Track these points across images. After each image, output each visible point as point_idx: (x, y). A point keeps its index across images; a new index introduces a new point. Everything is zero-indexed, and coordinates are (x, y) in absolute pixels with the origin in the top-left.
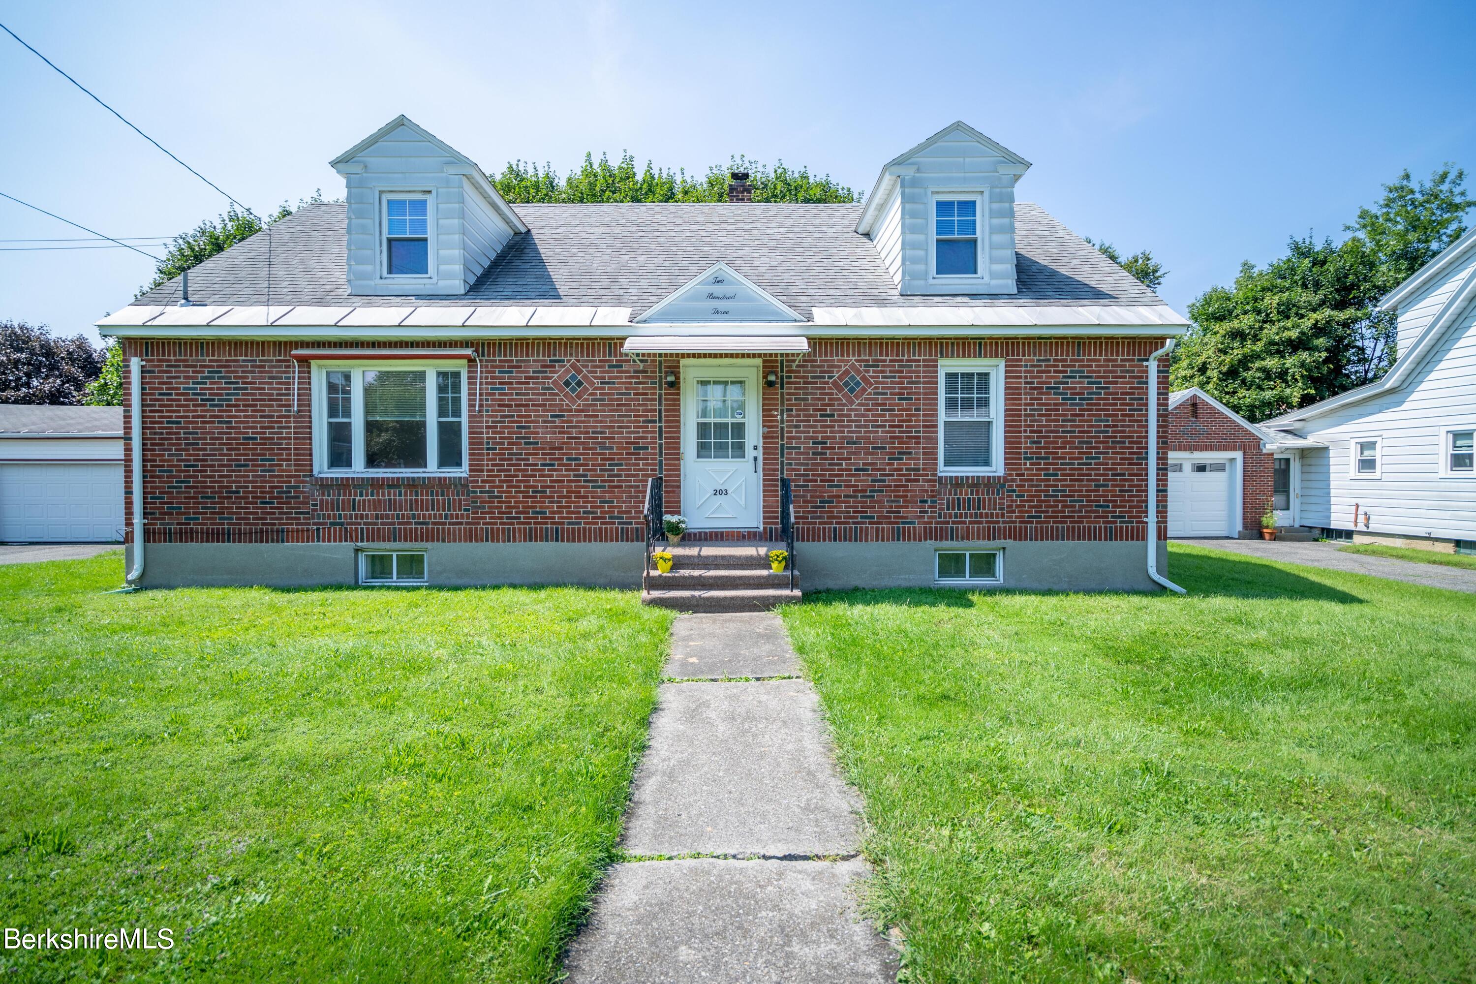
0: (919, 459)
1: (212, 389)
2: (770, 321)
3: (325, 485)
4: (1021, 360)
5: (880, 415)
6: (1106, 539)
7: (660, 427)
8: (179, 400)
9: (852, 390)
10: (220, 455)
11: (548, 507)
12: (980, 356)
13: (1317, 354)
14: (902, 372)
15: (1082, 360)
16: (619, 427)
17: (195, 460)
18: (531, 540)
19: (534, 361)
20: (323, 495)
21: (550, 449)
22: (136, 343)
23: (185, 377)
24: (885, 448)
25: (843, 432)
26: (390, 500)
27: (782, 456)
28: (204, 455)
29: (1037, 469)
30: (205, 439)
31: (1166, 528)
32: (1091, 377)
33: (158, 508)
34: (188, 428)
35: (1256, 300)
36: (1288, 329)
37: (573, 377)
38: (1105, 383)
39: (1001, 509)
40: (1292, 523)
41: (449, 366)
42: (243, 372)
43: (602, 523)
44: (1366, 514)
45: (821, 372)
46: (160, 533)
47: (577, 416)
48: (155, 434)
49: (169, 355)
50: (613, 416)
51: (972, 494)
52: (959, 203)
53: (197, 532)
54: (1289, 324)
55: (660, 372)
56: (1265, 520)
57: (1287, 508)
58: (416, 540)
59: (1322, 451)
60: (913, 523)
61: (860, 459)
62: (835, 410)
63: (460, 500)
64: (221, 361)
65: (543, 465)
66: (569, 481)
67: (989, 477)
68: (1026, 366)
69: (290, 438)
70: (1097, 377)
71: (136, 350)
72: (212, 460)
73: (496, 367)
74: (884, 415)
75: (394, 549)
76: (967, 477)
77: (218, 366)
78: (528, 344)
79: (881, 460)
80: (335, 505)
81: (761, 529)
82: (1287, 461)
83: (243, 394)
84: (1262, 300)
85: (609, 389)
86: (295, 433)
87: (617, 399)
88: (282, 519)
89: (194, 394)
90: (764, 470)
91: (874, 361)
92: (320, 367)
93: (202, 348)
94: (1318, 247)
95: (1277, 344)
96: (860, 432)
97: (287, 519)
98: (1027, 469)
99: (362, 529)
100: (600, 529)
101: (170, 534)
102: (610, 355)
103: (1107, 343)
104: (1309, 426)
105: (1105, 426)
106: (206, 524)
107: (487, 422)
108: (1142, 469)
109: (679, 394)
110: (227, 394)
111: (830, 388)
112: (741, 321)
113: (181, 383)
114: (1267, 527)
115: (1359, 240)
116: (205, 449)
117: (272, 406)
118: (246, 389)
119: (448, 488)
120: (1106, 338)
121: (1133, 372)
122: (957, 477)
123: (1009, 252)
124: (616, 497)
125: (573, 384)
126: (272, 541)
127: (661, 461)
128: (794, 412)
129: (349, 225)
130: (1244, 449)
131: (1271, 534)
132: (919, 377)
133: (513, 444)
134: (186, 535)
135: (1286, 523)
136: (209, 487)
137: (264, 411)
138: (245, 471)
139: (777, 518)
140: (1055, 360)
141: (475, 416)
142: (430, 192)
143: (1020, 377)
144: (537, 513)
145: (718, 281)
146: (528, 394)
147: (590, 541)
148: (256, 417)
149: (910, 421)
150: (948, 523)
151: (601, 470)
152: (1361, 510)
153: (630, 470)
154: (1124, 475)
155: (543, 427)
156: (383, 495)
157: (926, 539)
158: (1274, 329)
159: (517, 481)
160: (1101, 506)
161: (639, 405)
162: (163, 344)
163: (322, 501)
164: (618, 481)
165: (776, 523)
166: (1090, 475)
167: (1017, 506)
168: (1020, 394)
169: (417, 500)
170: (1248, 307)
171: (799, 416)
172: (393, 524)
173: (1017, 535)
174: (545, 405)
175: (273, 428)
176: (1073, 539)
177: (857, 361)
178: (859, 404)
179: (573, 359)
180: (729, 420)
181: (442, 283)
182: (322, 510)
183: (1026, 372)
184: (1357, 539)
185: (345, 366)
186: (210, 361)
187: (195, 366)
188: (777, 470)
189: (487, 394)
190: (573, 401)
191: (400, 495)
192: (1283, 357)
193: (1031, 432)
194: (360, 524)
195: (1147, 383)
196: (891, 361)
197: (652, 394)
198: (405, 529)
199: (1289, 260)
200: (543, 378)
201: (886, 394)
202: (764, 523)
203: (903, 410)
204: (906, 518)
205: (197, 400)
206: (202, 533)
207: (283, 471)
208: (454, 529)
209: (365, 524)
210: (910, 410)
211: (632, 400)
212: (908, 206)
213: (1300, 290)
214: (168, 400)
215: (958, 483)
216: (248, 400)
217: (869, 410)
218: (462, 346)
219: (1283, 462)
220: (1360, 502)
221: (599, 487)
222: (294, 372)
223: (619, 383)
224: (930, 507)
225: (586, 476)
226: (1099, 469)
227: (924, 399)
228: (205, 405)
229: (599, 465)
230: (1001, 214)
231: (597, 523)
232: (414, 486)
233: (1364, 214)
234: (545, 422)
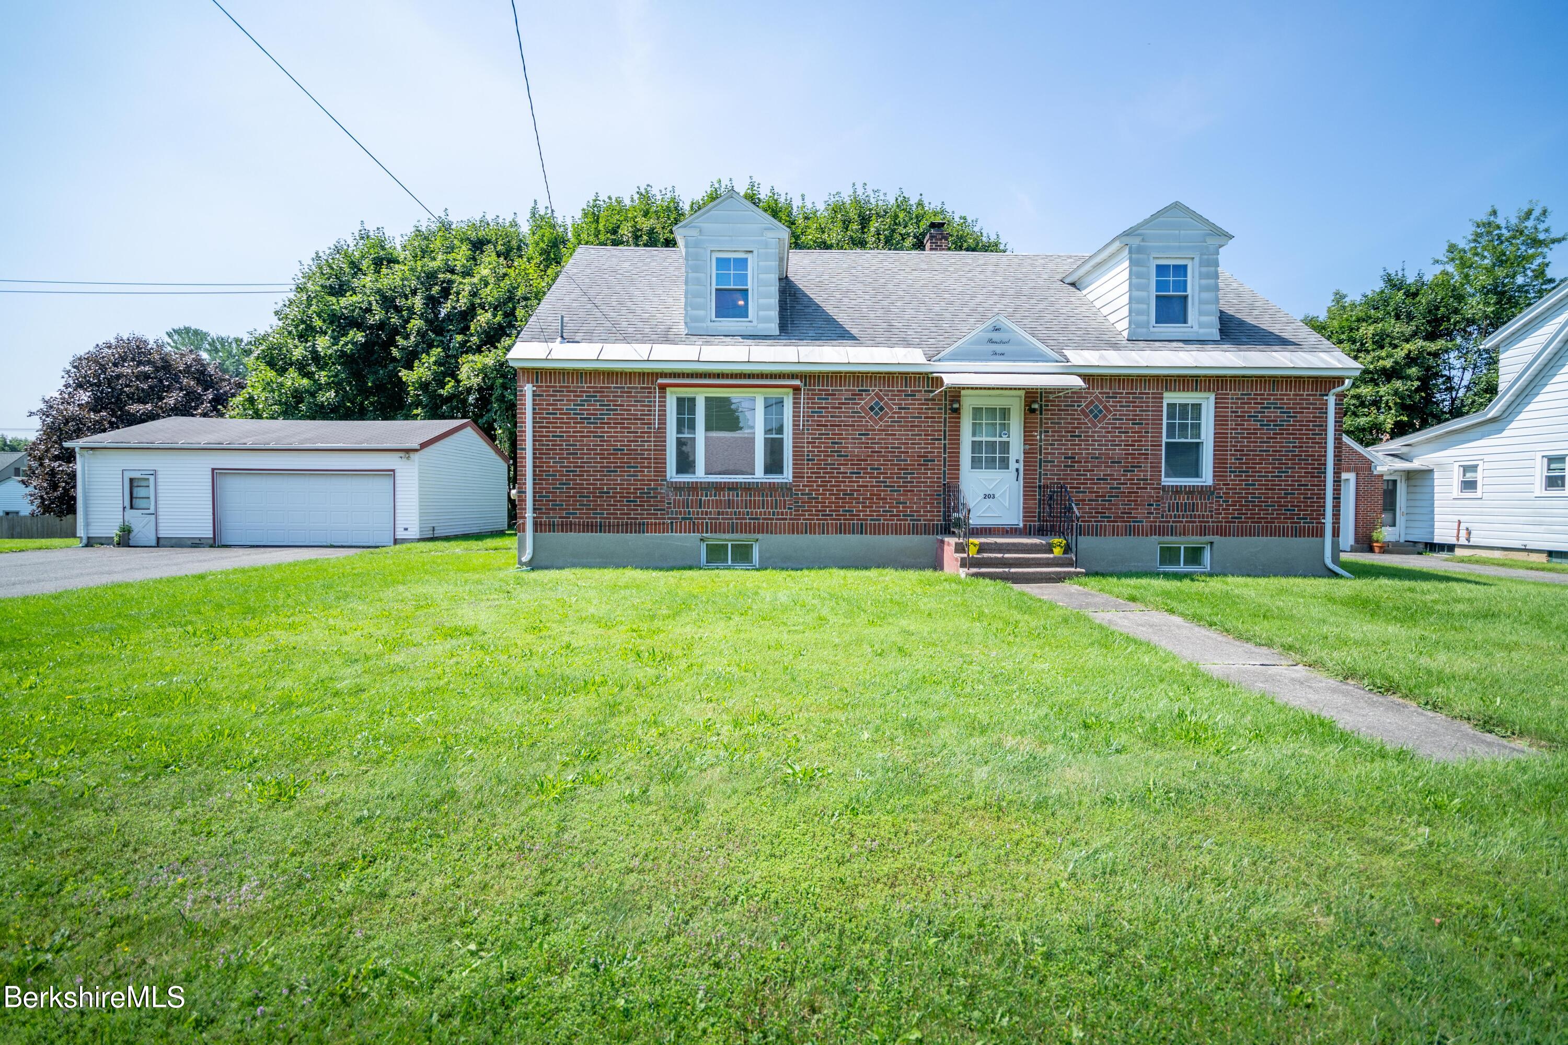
0: (1147, 471)
1: (589, 410)
2: (1037, 361)
3: (678, 488)
4: (1228, 394)
5: (1117, 437)
6: (1292, 536)
7: (945, 444)
8: (563, 418)
9: (1096, 416)
10: (595, 463)
11: (854, 507)
12: (1196, 390)
13: (1409, 383)
14: (1135, 402)
15: (1276, 395)
16: (912, 444)
17: (574, 467)
18: (841, 533)
19: (846, 390)
20: (676, 495)
21: (858, 460)
22: (528, 372)
23: (567, 400)
24: (1120, 462)
25: (1088, 449)
26: (729, 500)
27: (1040, 468)
28: (582, 463)
29: (1240, 481)
30: (583, 449)
31: (1339, 527)
32: (1282, 408)
33: (545, 505)
34: (569, 441)
35: (1351, 330)
36: (1383, 359)
37: (877, 403)
38: (1294, 412)
39: (1211, 511)
40: (1397, 539)
41: (774, 393)
42: (614, 396)
43: (898, 520)
44: (1467, 529)
45: (1072, 402)
46: (545, 525)
47: (879, 435)
48: (543, 445)
49: (555, 382)
50: (908, 435)
51: (1188, 499)
52: (1174, 266)
53: (575, 525)
54: (1384, 354)
55: (946, 400)
56: (1375, 535)
57: (1394, 525)
58: (750, 532)
59: (1427, 473)
60: (1141, 522)
61: (1101, 471)
62: (1082, 432)
63: (785, 501)
64: (596, 387)
65: (851, 473)
66: (872, 486)
67: (1202, 486)
68: (1232, 399)
69: (650, 450)
70: (1288, 408)
71: (528, 378)
72: (588, 467)
73: (816, 395)
74: (1121, 437)
75: (728, 539)
76: (1185, 486)
77: (594, 392)
78: (841, 377)
79: (1117, 471)
80: (686, 504)
81: (1021, 525)
82: (1395, 482)
83: (614, 414)
84: (1358, 330)
85: (905, 413)
86: (655, 446)
87: (911, 422)
88: (643, 514)
89: (575, 414)
90: (1024, 478)
91: (1113, 393)
92: (672, 392)
93: (582, 377)
94: (1411, 279)
95: (1371, 372)
96: (1101, 450)
97: (647, 514)
98: (1231, 480)
99: (707, 523)
100: (896, 524)
101: (554, 525)
102: (906, 386)
103: (1295, 382)
104: (1415, 451)
105: (1293, 447)
106: (582, 518)
107: (808, 438)
108: (1321, 481)
109: (959, 418)
110: (601, 414)
111: (1078, 415)
112: (1014, 361)
113: (565, 405)
114: (1377, 541)
115: (1447, 274)
116: (583, 458)
117: (637, 424)
118: (616, 410)
119: (775, 491)
120: (1295, 377)
121: (1316, 404)
122: (1177, 486)
123: (1214, 307)
124: (909, 499)
125: (877, 409)
126: (635, 532)
127: (944, 471)
128: (1050, 433)
129: (687, 278)
130: (1357, 471)
131: (1381, 547)
132: (1148, 407)
133: (828, 456)
134: (566, 527)
135: (1392, 538)
136: (586, 489)
137: (630, 428)
138: (615, 476)
139: (1035, 517)
140: (1255, 395)
141: (798, 434)
142: (751, 252)
143: (1227, 408)
144: (847, 511)
145: (997, 329)
146: (840, 417)
147: (888, 534)
148: (624, 432)
149: (1141, 441)
150: (1169, 522)
151: (898, 478)
152: (1463, 526)
153: (920, 478)
154: (1307, 485)
155: (852, 443)
156: (724, 496)
157: (1151, 535)
158: (1369, 358)
159: (831, 486)
160: (1288, 510)
161: (929, 426)
162: (550, 373)
163: (675, 500)
164: (911, 487)
165: (1035, 521)
166: (1281, 485)
167: (1223, 509)
168: (1227, 421)
169: (750, 501)
170: (1343, 337)
171: (1054, 436)
172: (732, 519)
173: (1222, 532)
174: (854, 426)
175: (637, 441)
176: (1267, 536)
177: (1100, 393)
178: (1101, 428)
179: (877, 389)
180: (998, 439)
181: (761, 326)
182: (675, 508)
183: (1232, 403)
184: (1458, 552)
185: (691, 393)
186: (588, 387)
187: (576, 392)
188: (1035, 479)
189: (808, 416)
190: (876, 423)
191: (737, 496)
192: (1377, 385)
193: (1235, 451)
194: (705, 519)
195: (1326, 413)
196: (1127, 393)
197: (939, 418)
198: (741, 523)
199: (1382, 292)
200: (853, 404)
201: (1122, 419)
202: (1024, 521)
203: (1135, 432)
204: (1136, 517)
205: (577, 418)
206: (579, 525)
207: (645, 476)
208: (780, 524)
209: (709, 519)
210: (1141, 432)
211: (923, 422)
212: (1134, 268)
213: (1393, 321)
214: (554, 418)
215: (1177, 490)
216: (617, 419)
217: (1108, 432)
218: (788, 378)
219: (1390, 483)
220: (1462, 518)
221: (896, 491)
222: (655, 397)
223: (913, 409)
224: (1155, 509)
225: (885, 482)
226: (1288, 481)
227: (1152, 424)
228: (583, 423)
229: (896, 473)
230: (1207, 276)
231: (893, 520)
232: (749, 489)
233: (1452, 248)
234: (854, 439)
